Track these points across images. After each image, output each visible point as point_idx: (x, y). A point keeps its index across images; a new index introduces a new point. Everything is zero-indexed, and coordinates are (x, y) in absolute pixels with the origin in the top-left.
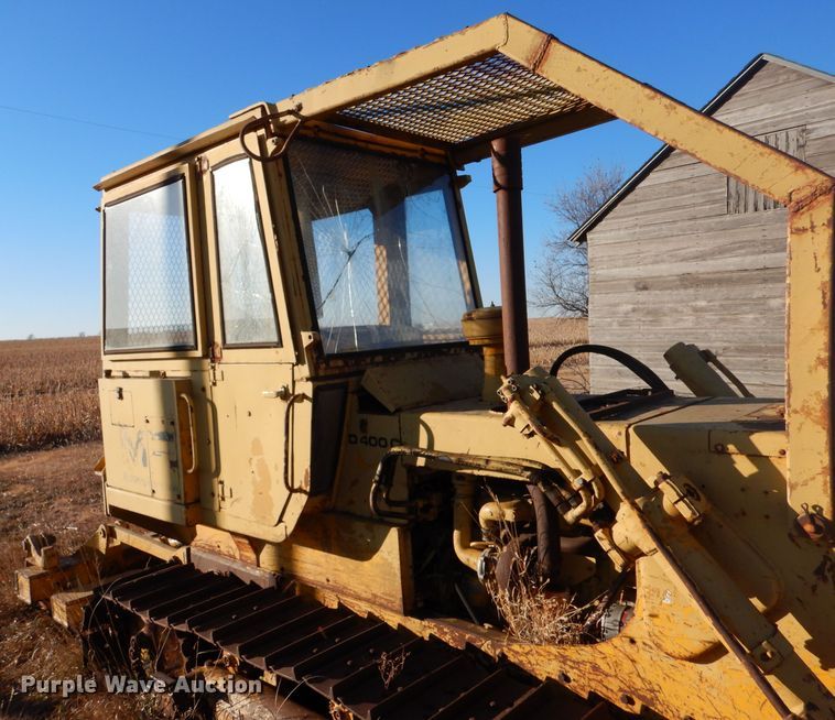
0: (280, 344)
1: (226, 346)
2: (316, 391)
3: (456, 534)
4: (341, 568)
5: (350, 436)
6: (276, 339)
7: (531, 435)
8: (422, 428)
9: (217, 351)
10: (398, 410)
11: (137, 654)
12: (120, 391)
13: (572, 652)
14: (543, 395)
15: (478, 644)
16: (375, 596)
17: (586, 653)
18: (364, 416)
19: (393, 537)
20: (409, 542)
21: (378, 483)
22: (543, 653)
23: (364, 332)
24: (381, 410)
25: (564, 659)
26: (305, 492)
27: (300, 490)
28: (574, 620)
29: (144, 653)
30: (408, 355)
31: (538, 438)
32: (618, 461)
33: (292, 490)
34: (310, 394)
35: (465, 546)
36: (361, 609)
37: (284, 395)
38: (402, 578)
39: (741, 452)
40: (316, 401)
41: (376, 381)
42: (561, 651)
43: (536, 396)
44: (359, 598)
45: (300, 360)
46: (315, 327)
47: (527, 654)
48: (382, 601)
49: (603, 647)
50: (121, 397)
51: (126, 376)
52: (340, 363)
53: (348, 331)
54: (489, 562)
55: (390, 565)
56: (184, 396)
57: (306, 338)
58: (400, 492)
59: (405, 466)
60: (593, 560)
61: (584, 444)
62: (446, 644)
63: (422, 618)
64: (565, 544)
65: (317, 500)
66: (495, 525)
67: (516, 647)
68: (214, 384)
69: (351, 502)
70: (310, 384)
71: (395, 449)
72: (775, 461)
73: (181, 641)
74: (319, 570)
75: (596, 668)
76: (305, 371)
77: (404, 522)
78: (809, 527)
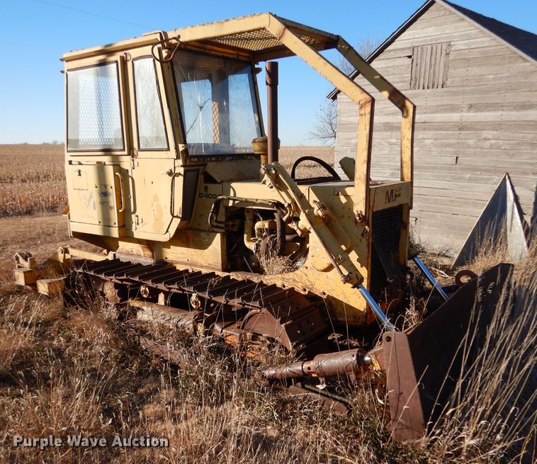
0: (168, 149)
1: (140, 150)
2: (185, 172)
3: (245, 235)
4: (194, 254)
5: (200, 194)
6: (166, 147)
7: (272, 187)
8: (231, 190)
9: (135, 152)
10: (222, 182)
12: (79, 171)
13: (286, 275)
14: (276, 172)
15: (252, 279)
16: (210, 264)
17: (291, 275)
18: (206, 185)
19: (218, 238)
20: (225, 240)
21: (213, 212)
22: (276, 278)
23: (207, 146)
24: (214, 181)
25: (283, 279)
26: (179, 217)
27: (177, 217)
28: (289, 265)
30: (227, 158)
31: (274, 188)
32: (301, 196)
33: (173, 216)
34: (182, 173)
35: (249, 240)
36: (204, 271)
37: (170, 173)
38: (222, 255)
39: (342, 194)
40: (185, 176)
41: (212, 169)
42: (282, 276)
43: (274, 172)
44: (202, 267)
45: (178, 157)
46: (185, 142)
47: (270, 279)
49: (297, 272)
50: (80, 175)
51: (80, 164)
52: (196, 160)
53: (199, 146)
54: (258, 246)
55: (217, 250)
56: (117, 174)
57: (181, 147)
58: (222, 217)
59: (224, 206)
60: (299, 244)
61: (290, 191)
64: (288, 237)
65: (184, 223)
66: (261, 230)
67: (266, 277)
68: (133, 168)
69: (200, 224)
70: (182, 168)
71: (220, 197)
72: (351, 198)
74: (184, 256)
75: (294, 280)
76: (180, 162)
77: (223, 231)
78: (358, 218)
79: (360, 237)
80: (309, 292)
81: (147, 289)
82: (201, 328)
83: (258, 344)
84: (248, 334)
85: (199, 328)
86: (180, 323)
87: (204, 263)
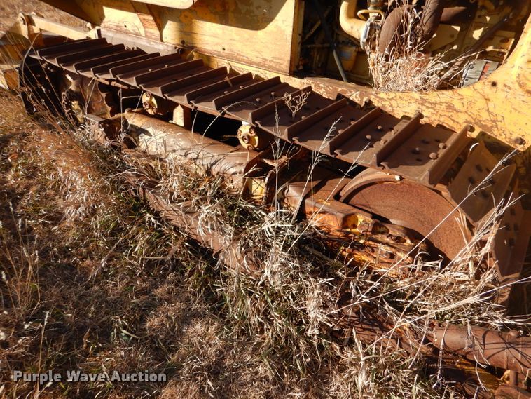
3: (344, 5)
4: (237, 38)
11: (69, 106)
13: (433, 96)
15: (347, 95)
16: (265, 60)
17: (446, 95)
22: (405, 98)
29: (75, 105)
35: (351, 16)
38: (292, 43)
42: (422, 96)
44: (250, 63)
47: (391, 99)
48: (272, 64)
55: (283, 32)
60: (458, 28)
62: (320, 96)
63: (302, 77)
67: (380, 94)
73: (104, 95)
74: (216, 40)
75: (450, 107)
80: (483, 134)
81: (154, 100)
82: (259, 188)
83: (387, 244)
84: (361, 218)
85: (254, 187)
86: (215, 169)
87: (253, 56)
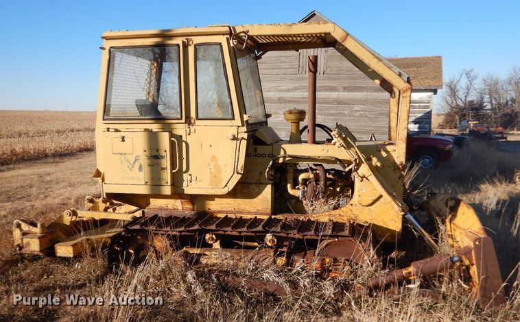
0: (233, 119)
1: (197, 118)
3: (289, 185)
4: (242, 203)
5: (248, 154)
6: (231, 117)
7: (340, 147)
8: (281, 149)
9: (192, 121)
10: (272, 144)
12: (123, 137)
13: (333, 212)
15: (299, 219)
16: (258, 210)
17: (337, 212)
18: (255, 146)
19: (268, 188)
20: (273, 189)
21: (270, 168)
22: (323, 215)
24: (263, 143)
26: (240, 174)
27: (238, 173)
31: (342, 148)
34: (246, 138)
35: (293, 189)
37: (233, 138)
38: (271, 202)
39: (384, 151)
41: (262, 134)
42: (330, 213)
43: (344, 136)
44: (249, 213)
45: (243, 125)
47: (318, 216)
48: (261, 212)
49: (343, 209)
50: (123, 140)
52: (252, 127)
54: (304, 192)
55: (266, 198)
56: (172, 139)
57: (247, 117)
61: (356, 149)
66: (305, 180)
68: (189, 134)
70: (246, 134)
72: (391, 153)
74: (230, 205)
75: (340, 215)
76: (245, 129)
77: (272, 182)
78: (401, 166)
79: (398, 180)
80: (354, 222)
81: (214, 236)
87: (252, 210)
